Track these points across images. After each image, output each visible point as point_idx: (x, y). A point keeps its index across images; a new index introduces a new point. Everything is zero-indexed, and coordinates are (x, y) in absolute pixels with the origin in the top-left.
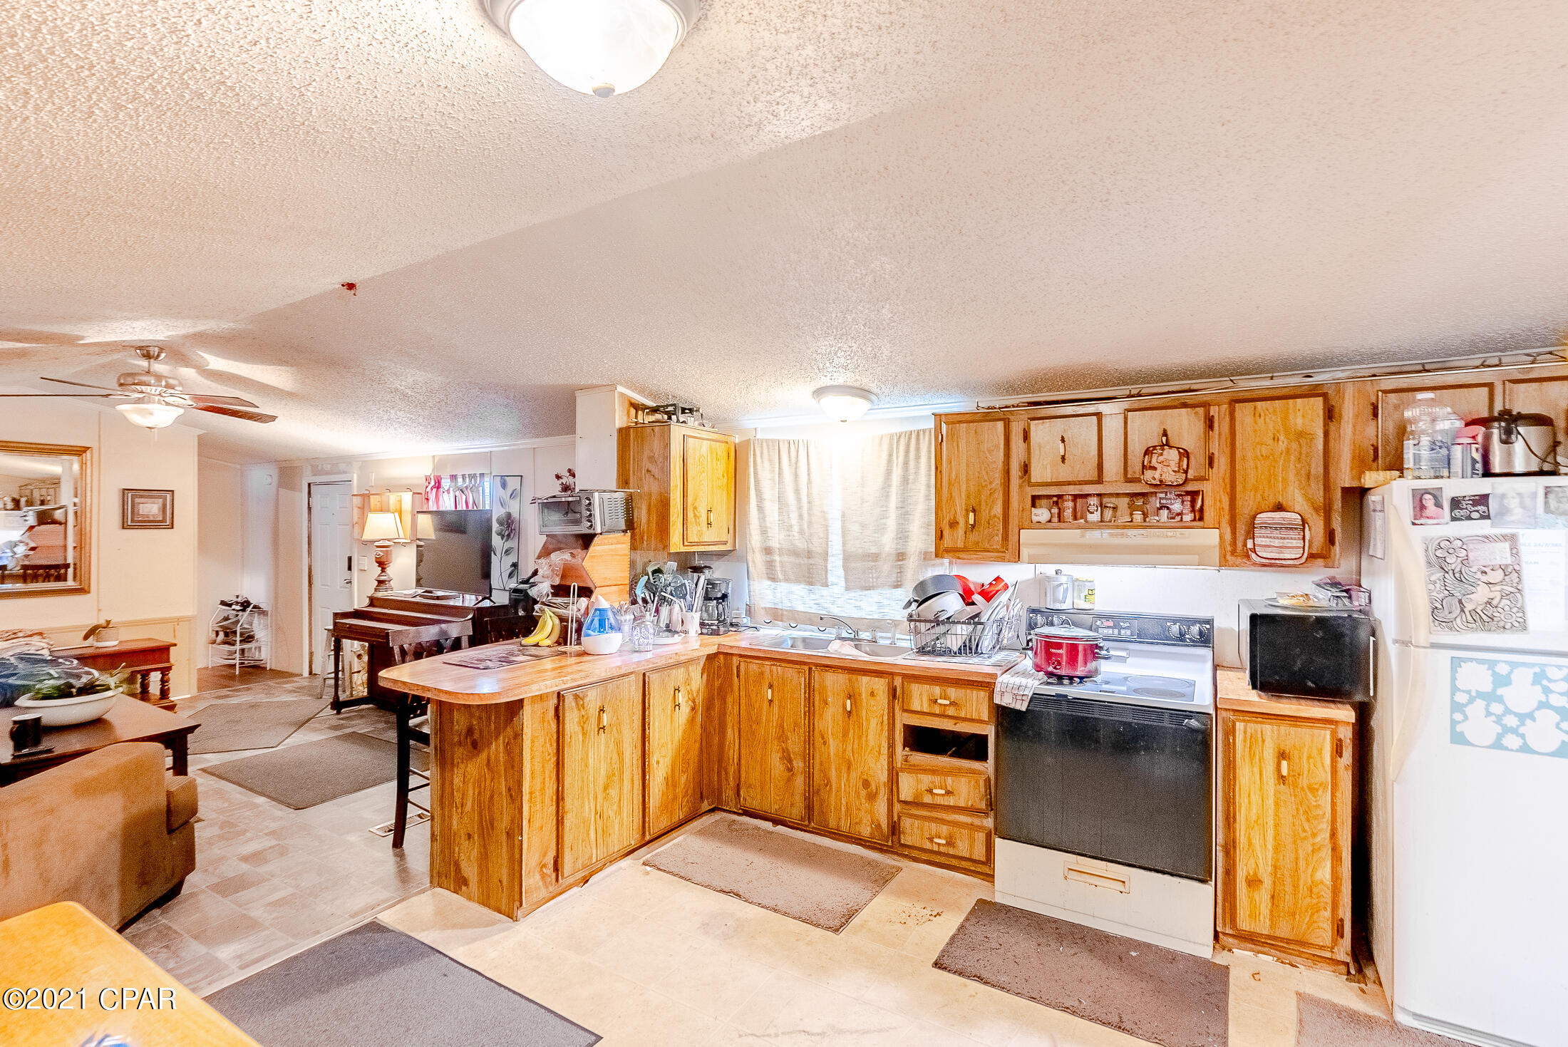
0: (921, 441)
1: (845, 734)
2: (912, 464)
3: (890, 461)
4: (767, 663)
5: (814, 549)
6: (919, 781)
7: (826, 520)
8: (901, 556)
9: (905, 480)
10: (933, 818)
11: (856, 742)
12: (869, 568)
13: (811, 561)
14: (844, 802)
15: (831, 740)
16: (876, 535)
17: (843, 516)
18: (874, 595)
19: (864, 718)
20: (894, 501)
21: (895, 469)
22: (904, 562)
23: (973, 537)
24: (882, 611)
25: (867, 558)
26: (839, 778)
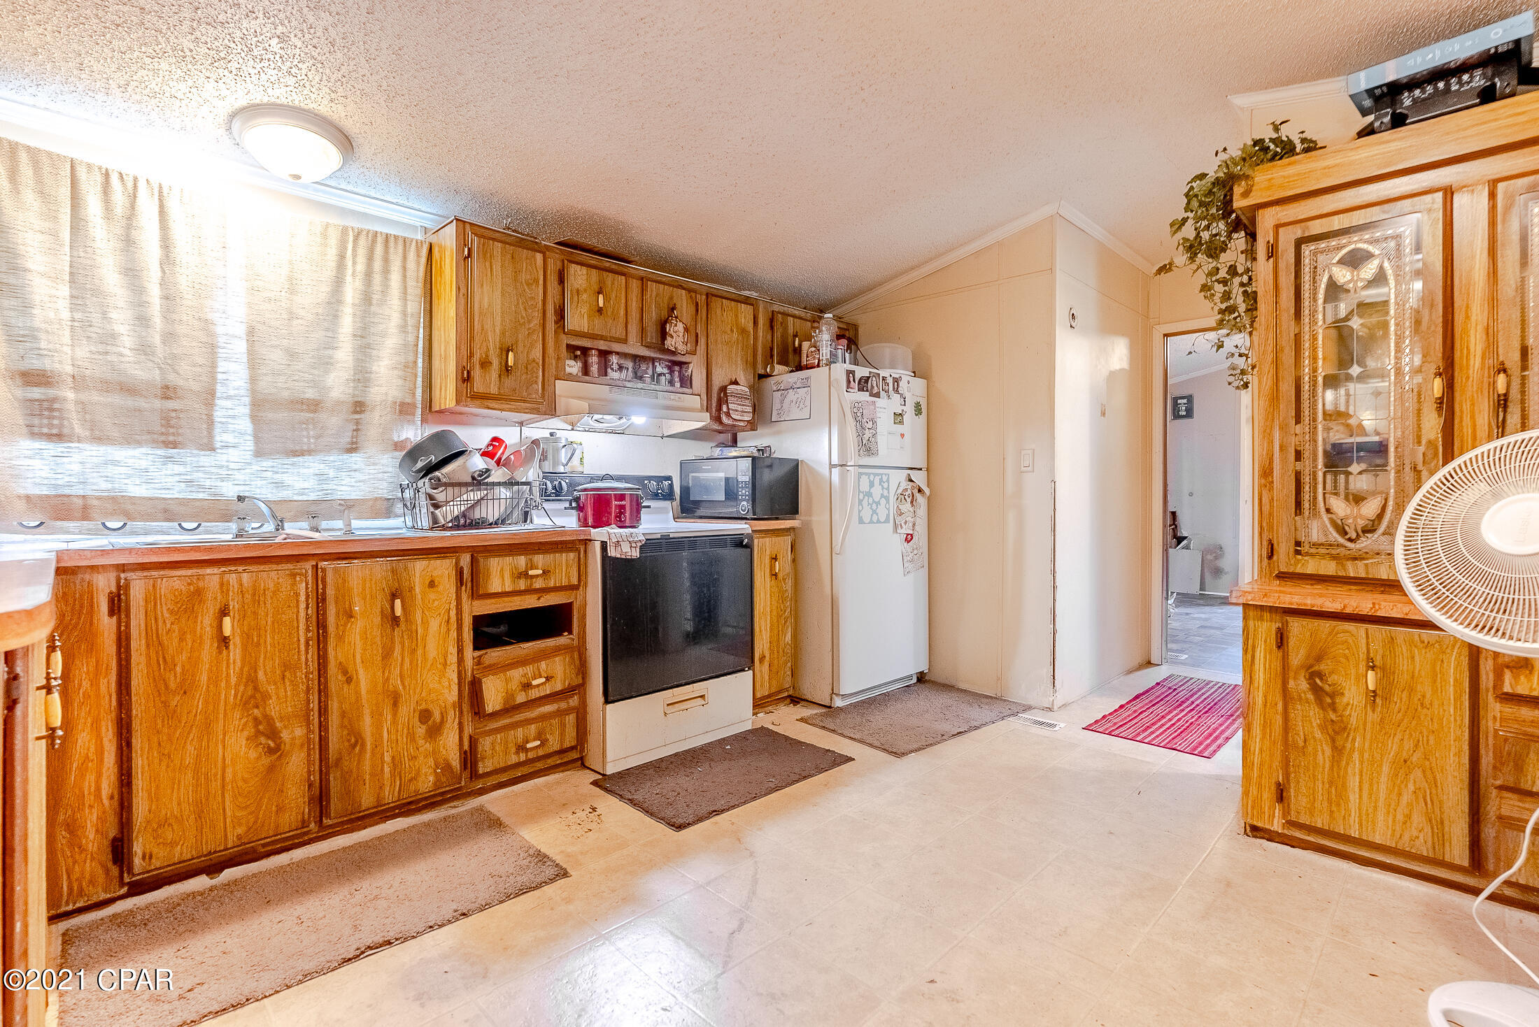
0: (392, 250)
1: (387, 655)
2: (377, 278)
3: (341, 265)
4: (209, 571)
5: (181, 383)
6: (507, 681)
7: (211, 334)
8: (359, 407)
9: (367, 299)
10: (517, 722)
11: (407, 660)
12: (301, 423)
13: (171, 404)
14: (387, 758)
15: (361, 671)
16: (316, 372)
17: (251, 332)
18: (312, 465)
19: (419, 622)
20: (347, 324)
21: (349, 278)
22: (362, 416)
23: (509, 382)
24: (325, 487)
25: (299, 406)
26: (378, 726)
